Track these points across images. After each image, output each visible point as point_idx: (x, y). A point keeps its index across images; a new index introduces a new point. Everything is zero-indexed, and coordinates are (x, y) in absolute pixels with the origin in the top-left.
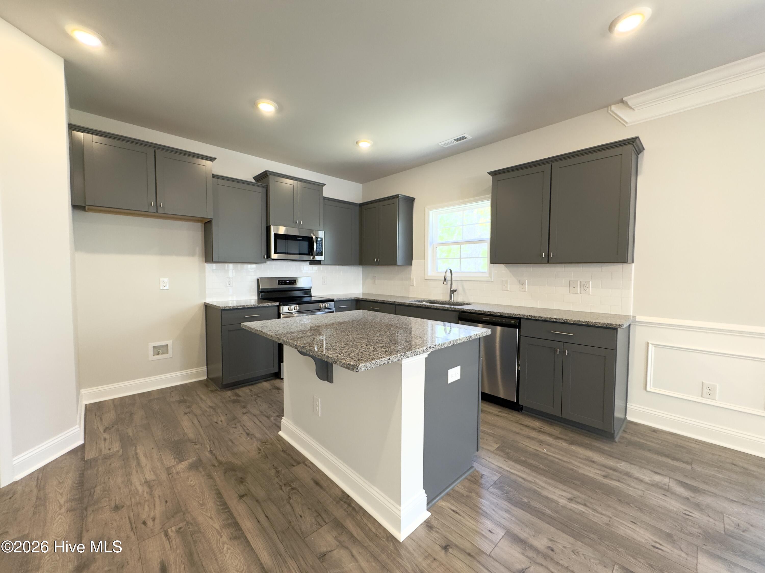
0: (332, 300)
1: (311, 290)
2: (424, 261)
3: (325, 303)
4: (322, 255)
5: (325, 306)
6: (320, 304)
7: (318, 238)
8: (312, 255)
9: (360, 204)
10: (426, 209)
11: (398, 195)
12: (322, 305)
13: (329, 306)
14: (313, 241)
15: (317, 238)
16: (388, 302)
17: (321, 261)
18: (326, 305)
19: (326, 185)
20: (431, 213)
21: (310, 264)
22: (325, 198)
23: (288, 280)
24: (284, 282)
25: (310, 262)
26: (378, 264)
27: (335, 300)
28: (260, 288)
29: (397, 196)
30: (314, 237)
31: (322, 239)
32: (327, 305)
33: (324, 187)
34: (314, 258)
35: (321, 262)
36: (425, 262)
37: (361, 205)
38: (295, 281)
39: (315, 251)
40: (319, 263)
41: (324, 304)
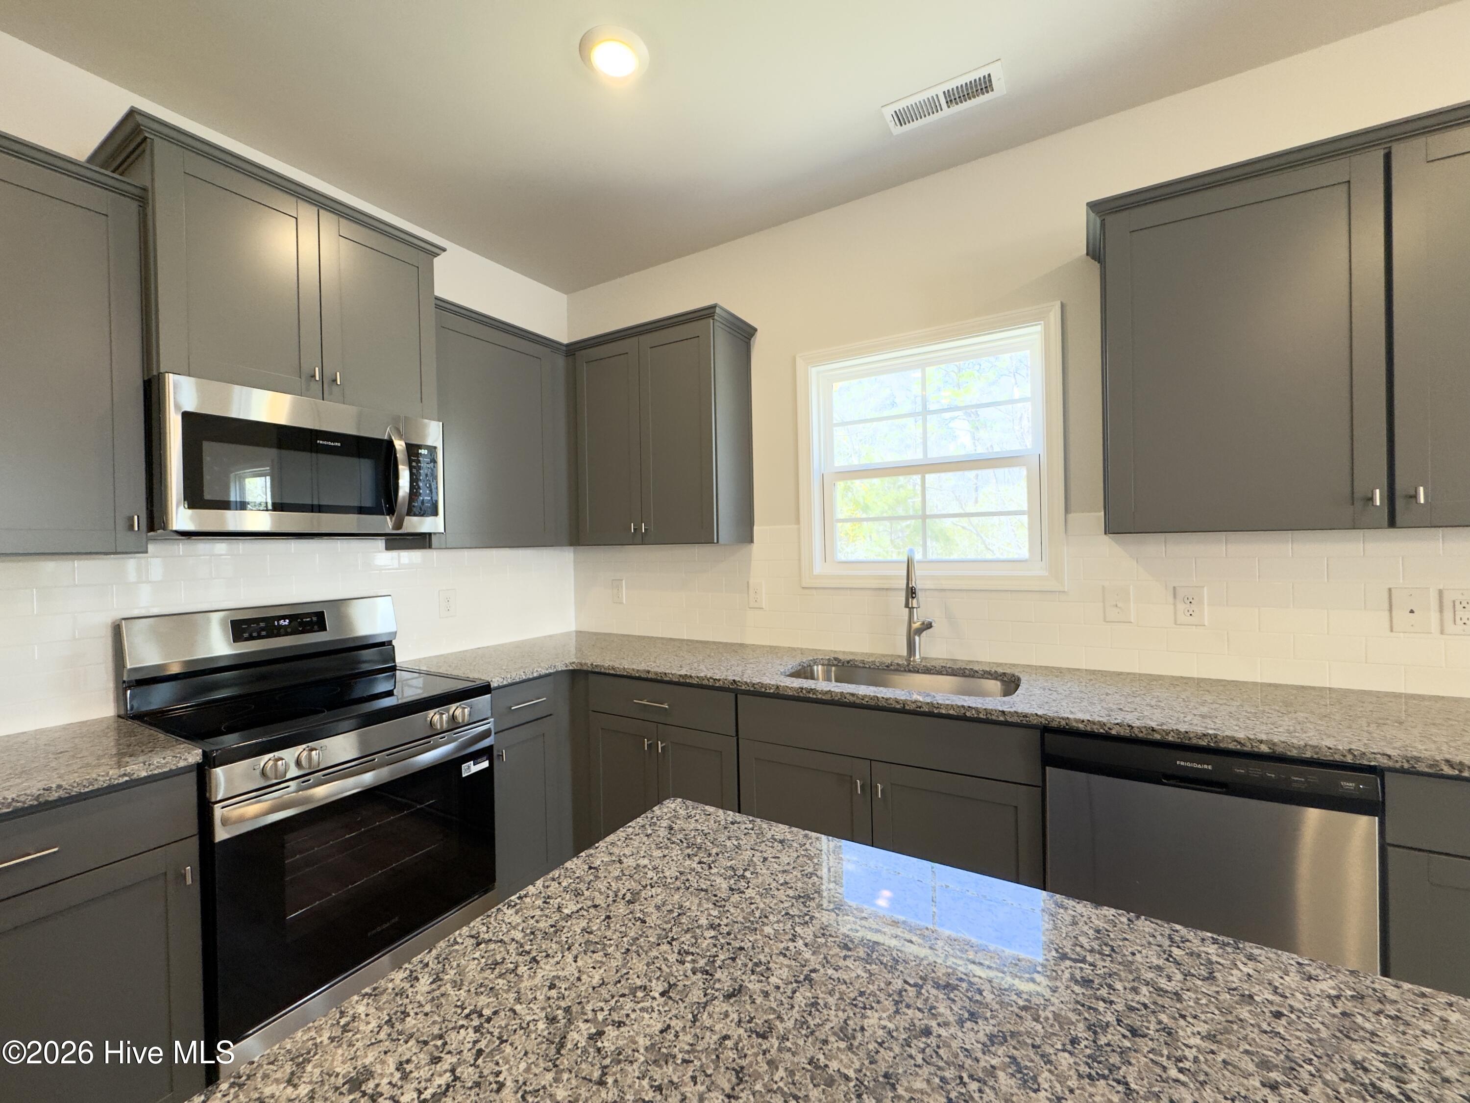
0: (485, 689)
1: (394, 643)
2: (796, 526)
3: (453, 707)
4: (435, 513)
5: (453, 717)
6: (431, 713)
7: (419, 447)
8: (391, 511)
9: (567, 345)
10: (798, 359)
11: (714, 307)
12: (437, 717)
13: (470, 714)
14: (396, 458)
15: (412, 450)
16: (705, 682)
17: (430, 534)
18: (458, 712)
19: (444, 254)
20: (813, 371)
21: (388, 548)
22: (444, 306)
23: (284, 617)
24: (262, 625)
25: (387, 541)
26: (642, 539)
27: (494, 685)
28: (124, 666)
29: (707, 313)
30: (399, 445)
31: (432, 449)
32: (459, 710)
33: (436, 260)
34: (399, 525)
35: (433, 537)
36: (799, 530)
37: (573, 350)
38: (320, 615)
39: (404, 497)
40: (423, 541)
41: (448, 711)
